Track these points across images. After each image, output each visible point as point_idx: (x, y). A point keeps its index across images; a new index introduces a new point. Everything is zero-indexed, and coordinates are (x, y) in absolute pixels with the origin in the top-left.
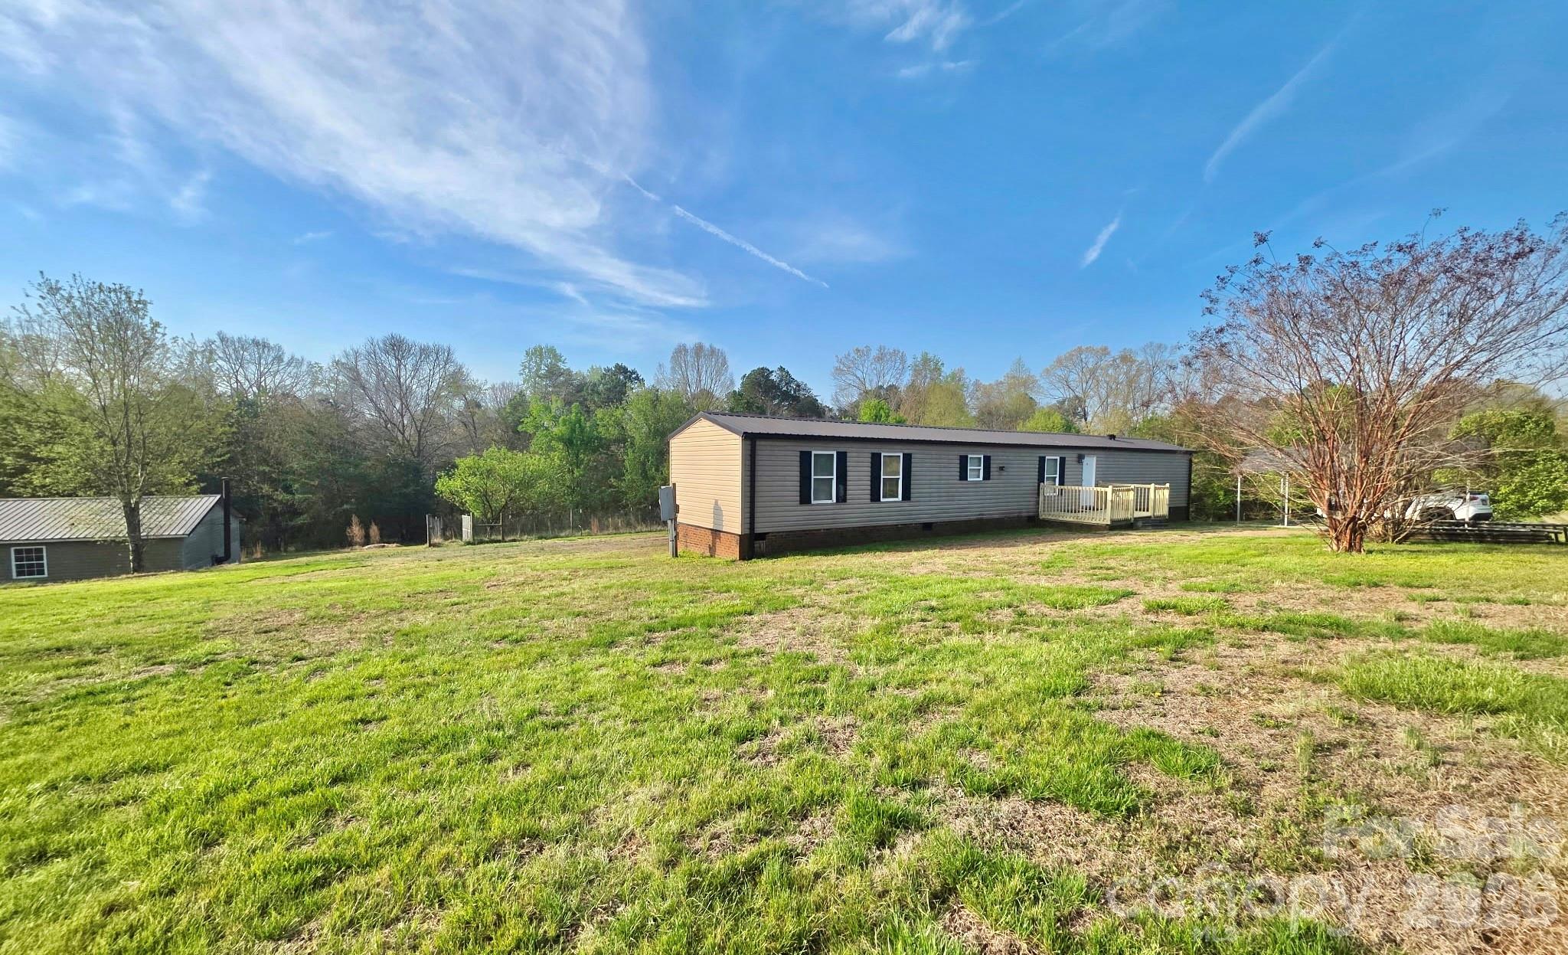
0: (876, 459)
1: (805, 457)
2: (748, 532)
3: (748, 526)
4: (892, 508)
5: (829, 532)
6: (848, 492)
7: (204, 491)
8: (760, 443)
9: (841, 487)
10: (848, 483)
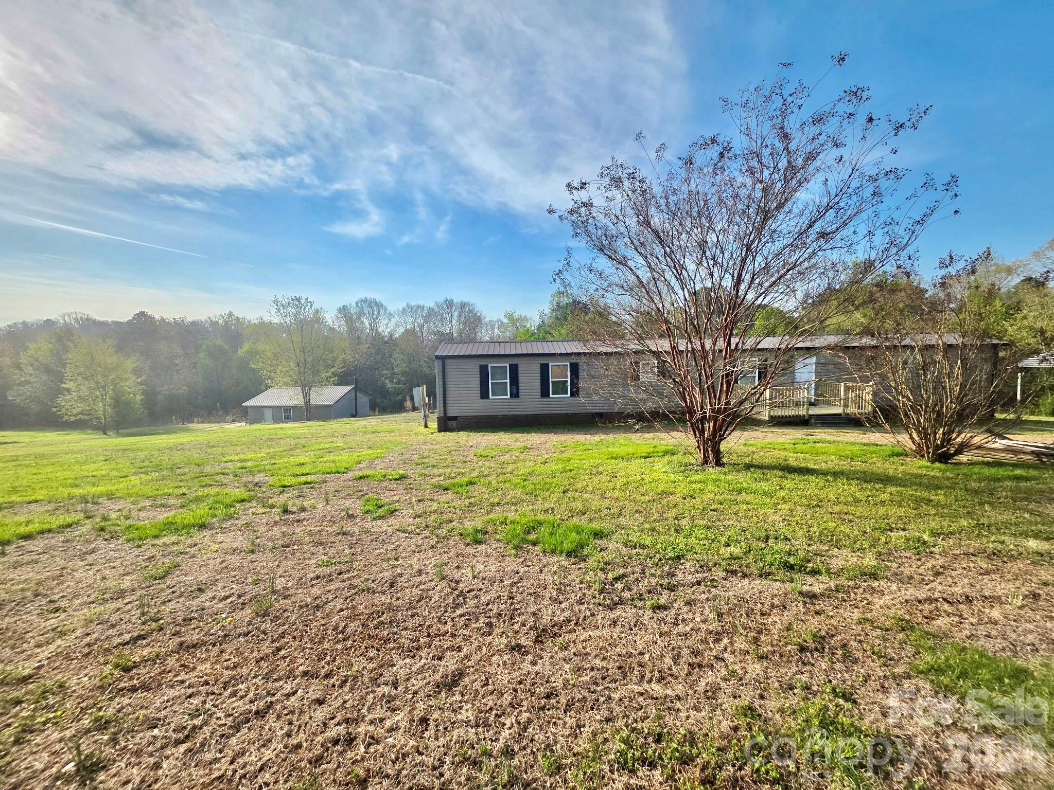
0: (544, 369)
1: (484, 370)
2: (442, 415)
3: (442, 412)
4: (559, 402)
5: (505, 417)
6: (520, 391)
7: (341, 383)
8: (448, 362)
9: (514, 387)
10: (520, 385)
